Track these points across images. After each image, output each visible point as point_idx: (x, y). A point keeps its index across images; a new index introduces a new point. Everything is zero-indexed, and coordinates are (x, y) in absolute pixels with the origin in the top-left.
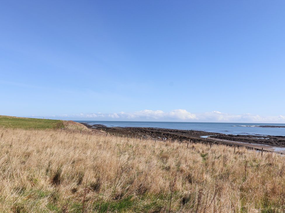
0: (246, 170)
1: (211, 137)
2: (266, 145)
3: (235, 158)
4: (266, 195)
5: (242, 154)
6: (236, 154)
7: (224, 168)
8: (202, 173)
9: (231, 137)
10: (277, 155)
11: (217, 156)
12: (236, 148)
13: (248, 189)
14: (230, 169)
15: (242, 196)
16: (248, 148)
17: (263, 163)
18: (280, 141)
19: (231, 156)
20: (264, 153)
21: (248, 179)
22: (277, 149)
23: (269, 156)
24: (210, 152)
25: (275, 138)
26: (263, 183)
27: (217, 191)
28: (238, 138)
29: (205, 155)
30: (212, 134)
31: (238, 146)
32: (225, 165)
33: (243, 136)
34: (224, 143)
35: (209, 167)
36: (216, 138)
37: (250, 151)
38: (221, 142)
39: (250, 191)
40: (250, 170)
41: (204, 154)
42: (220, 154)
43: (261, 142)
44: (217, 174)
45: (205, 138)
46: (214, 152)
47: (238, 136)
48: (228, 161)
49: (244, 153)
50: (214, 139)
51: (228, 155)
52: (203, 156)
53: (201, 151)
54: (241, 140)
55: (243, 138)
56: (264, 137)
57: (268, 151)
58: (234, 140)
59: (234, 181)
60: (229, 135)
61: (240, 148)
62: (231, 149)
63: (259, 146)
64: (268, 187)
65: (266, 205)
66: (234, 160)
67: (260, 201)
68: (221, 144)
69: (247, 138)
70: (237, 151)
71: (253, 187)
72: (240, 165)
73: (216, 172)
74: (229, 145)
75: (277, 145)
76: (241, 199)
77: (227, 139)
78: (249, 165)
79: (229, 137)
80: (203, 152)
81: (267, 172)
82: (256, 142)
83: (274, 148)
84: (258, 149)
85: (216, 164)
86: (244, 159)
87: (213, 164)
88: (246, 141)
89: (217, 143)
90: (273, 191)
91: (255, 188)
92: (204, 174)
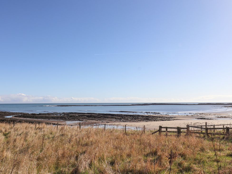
0: (43, 142)
1: (15, 117)
2: (61, 120)
3: (36, 133)
4: (58, 159)
5: (41, 129)
6: (37, 129)
7: (25, 143)
8: (3, 151)
9: (34, 116)
10: (68, 127)
11: (20, 133)
12: (37, 125)
13: (44, 158)
14: (30, 144)
15: (38, 165)
16: (47, 124)
17: (57, 135)
18: (71, 116)
19: (32, 132)
20: (59, 126)
21: (45, 149)
22: (68, 122)
23: (62, 129)
24: (13, 130)
25: (68, 114)
26: (56, 151)
27: (14, 166)
28: (40, 116)
29: (8, 134)
30: (16, 113)
31: (39, 123)
32: (25, 140)
33: (44, 114)
34: (26, 121)
35: (10, 144)
36: (20, 117)
37: (48, 126)
38: (24, 120)
39: (45, 159)
40: (47, 142)
41: (7, 132)
42: (22, 131)
43: (57, 118)
44: (18, 149)
45: (8, 118)
46: (16, 130)
47: (40, 114)
48: (29, 137)
49: (44, 128)
50: (18, 118)
51: (29, 131)
52: (5, 135)
53: (3, 130)
54: (42, 118)
55: (44, 116)
56: (60, 114)
57: (61, 125)
58: (36, 118)
59: (32, 153)
60: (32, 114)
61: (40, 124)
62: (33, 126)
63: (55, 121)
64: (60, 153)
65: (57, 168)
66: (35, 135)
67: (52, 166)
68: (24, 122)
69: (47, 115)
70: (38, 126)
71: (48, 155)
72: (39, 138)
73: (17, 148)
74: (31, 123)
75: (69, 120)
76: (37, 167)
77: (30, 118)
78: (46, 137)
79: (32, 115)
80: (6, 131)
81: (60, 142)
82: (54, 118)
83: (67, 122)
84: (54, 124)
85: (17, 140)
86: (43, 133)
87: (15, 140)
88: (46, 118)
89: (20, 122)
90: (63, 156)
91: (49, 156)
92: (4, 152)
